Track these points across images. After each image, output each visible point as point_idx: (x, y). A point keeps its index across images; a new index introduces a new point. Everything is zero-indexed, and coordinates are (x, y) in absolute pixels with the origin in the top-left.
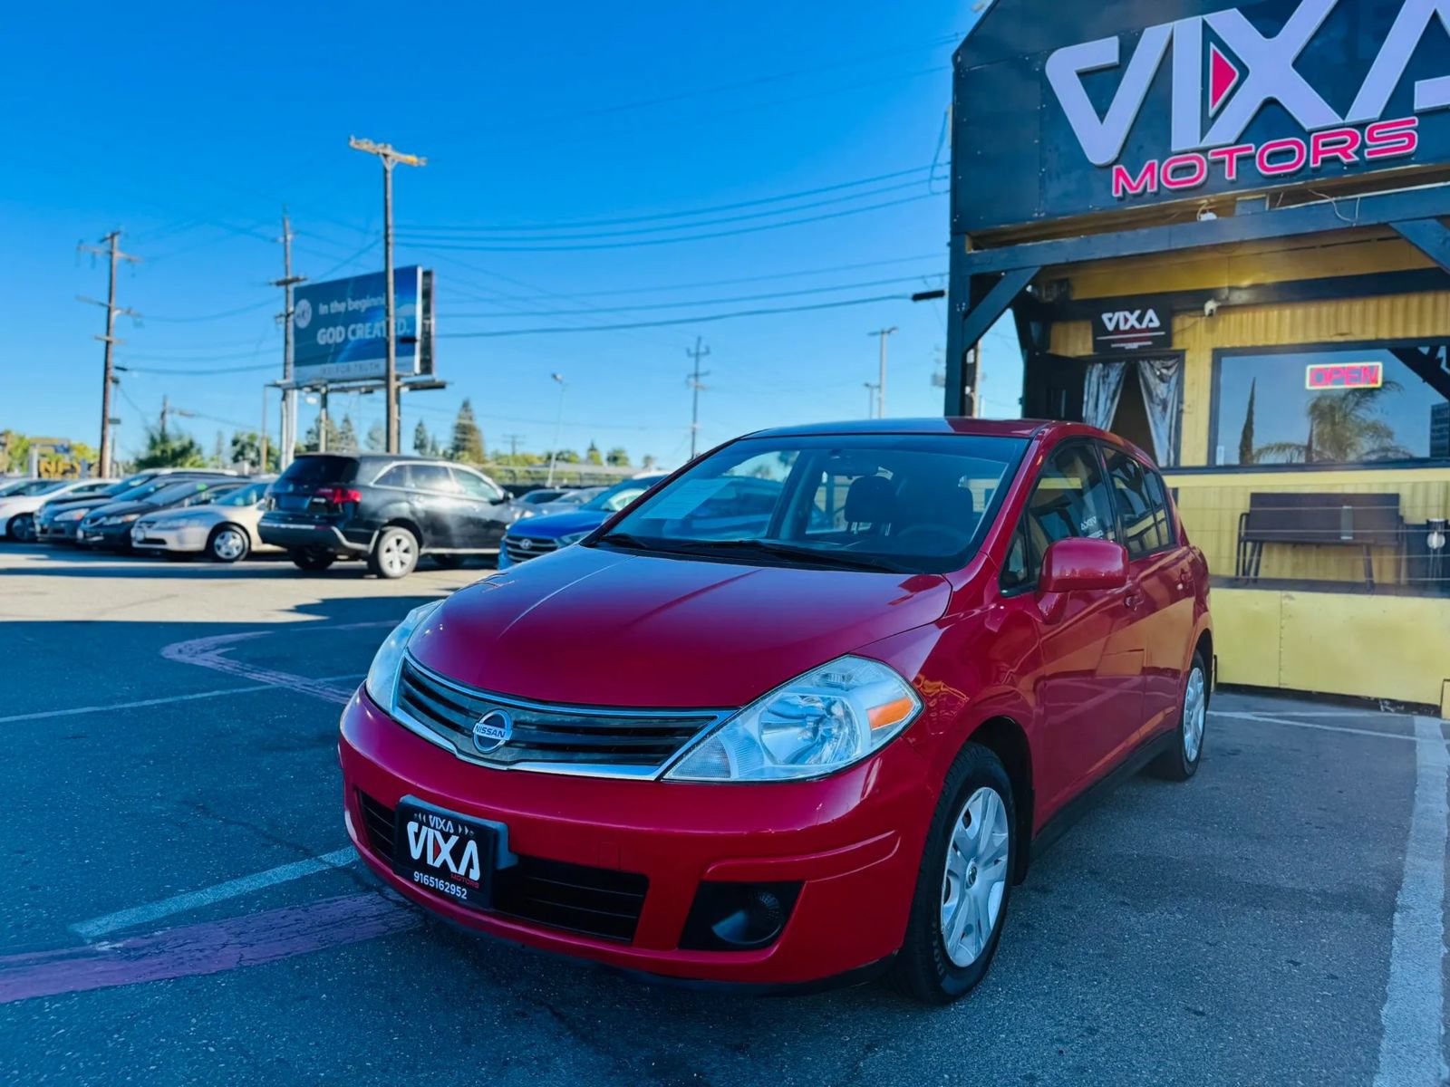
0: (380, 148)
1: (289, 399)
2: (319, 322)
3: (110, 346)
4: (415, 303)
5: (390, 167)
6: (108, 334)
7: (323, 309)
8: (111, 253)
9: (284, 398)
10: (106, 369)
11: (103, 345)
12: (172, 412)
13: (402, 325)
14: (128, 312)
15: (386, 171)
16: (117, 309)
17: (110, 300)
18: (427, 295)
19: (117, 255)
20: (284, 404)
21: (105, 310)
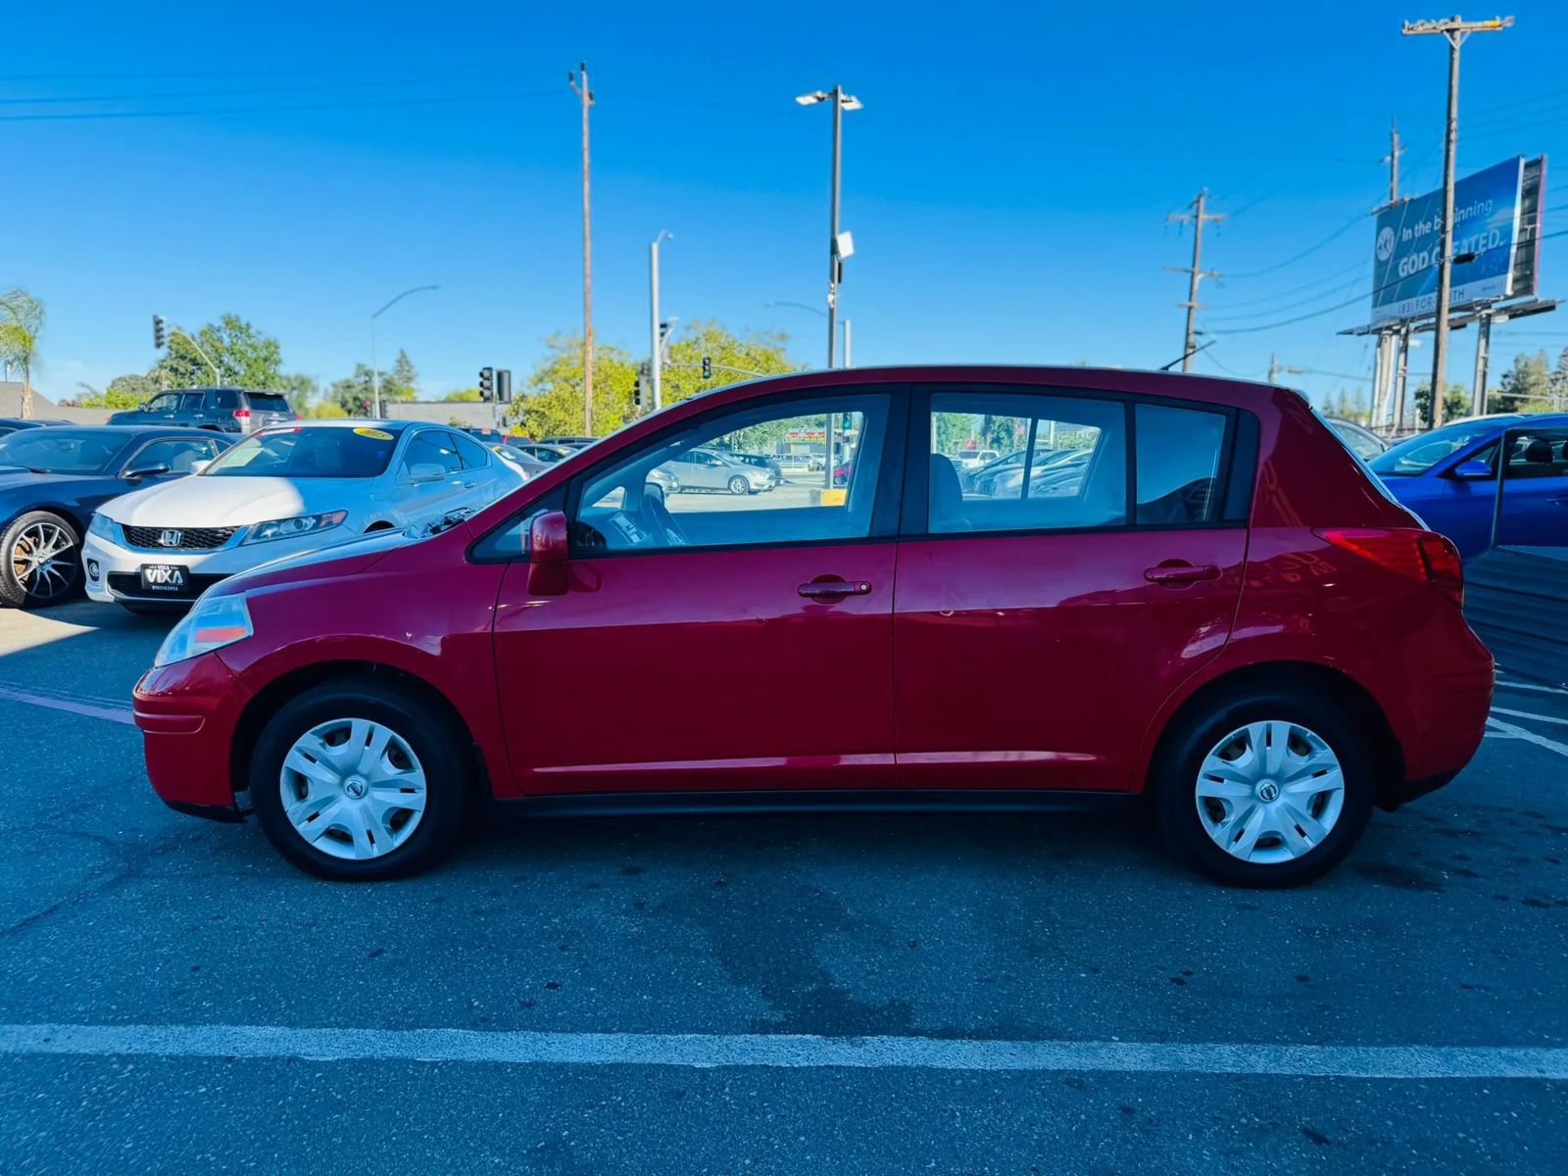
0: (1443, 24)
1: (1385, 345)
2: (1402, 250)
3: (1192, 312)
4: (1513, 206)
5: (1457, 45)
6: (1190, 299)
7: (1407, 234)
8: (1197, 217)
9: (1379, 345)
10: (1188, 335)
11: (1186, 310)
12: (1280, 369)
13: (1494, 235)
14: (1211, 274)
15: (1452, 49)
16: (1200, 272)
17: (1194, 266)
18: (1531, 192)
19: (1202, 216)
20: (1379, 350)
21: (1189, 275)
